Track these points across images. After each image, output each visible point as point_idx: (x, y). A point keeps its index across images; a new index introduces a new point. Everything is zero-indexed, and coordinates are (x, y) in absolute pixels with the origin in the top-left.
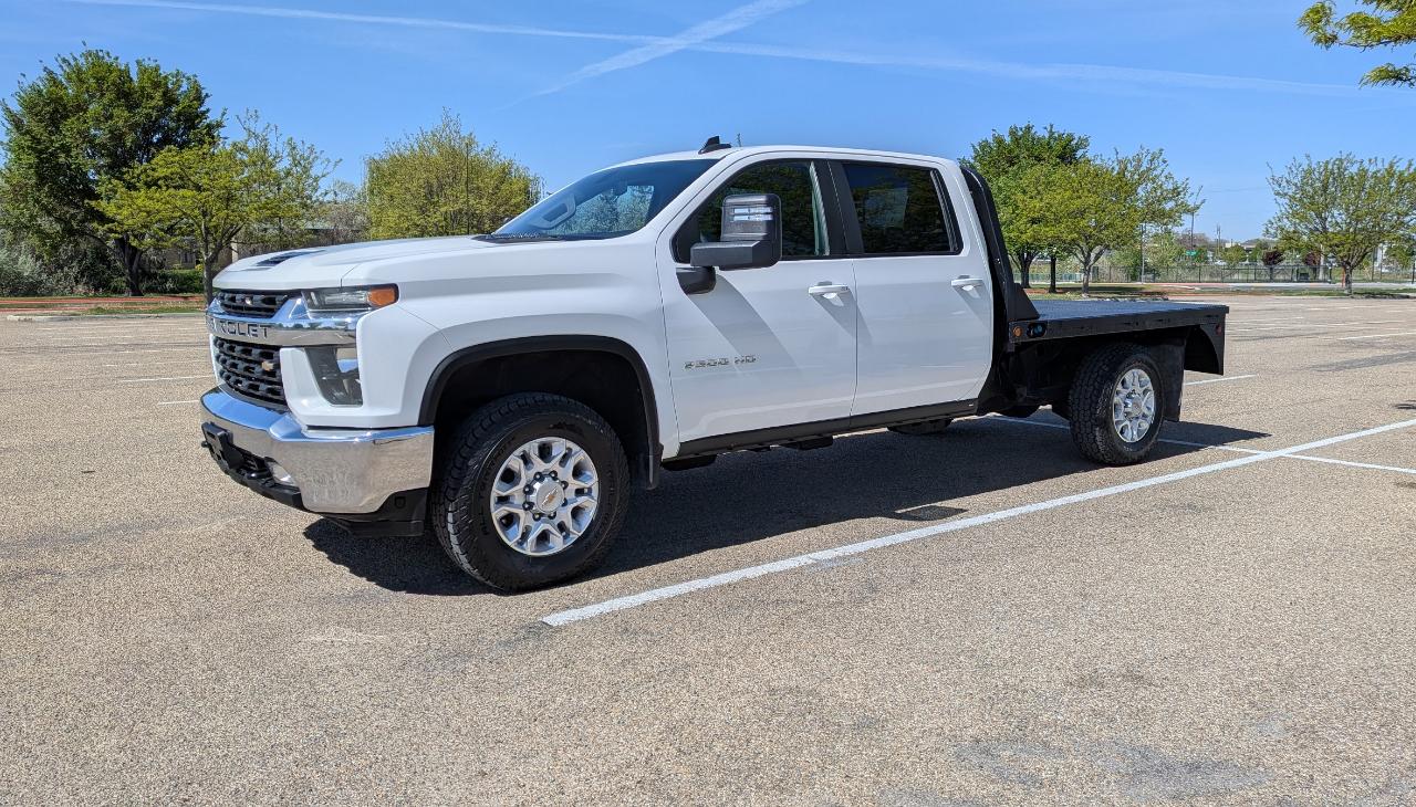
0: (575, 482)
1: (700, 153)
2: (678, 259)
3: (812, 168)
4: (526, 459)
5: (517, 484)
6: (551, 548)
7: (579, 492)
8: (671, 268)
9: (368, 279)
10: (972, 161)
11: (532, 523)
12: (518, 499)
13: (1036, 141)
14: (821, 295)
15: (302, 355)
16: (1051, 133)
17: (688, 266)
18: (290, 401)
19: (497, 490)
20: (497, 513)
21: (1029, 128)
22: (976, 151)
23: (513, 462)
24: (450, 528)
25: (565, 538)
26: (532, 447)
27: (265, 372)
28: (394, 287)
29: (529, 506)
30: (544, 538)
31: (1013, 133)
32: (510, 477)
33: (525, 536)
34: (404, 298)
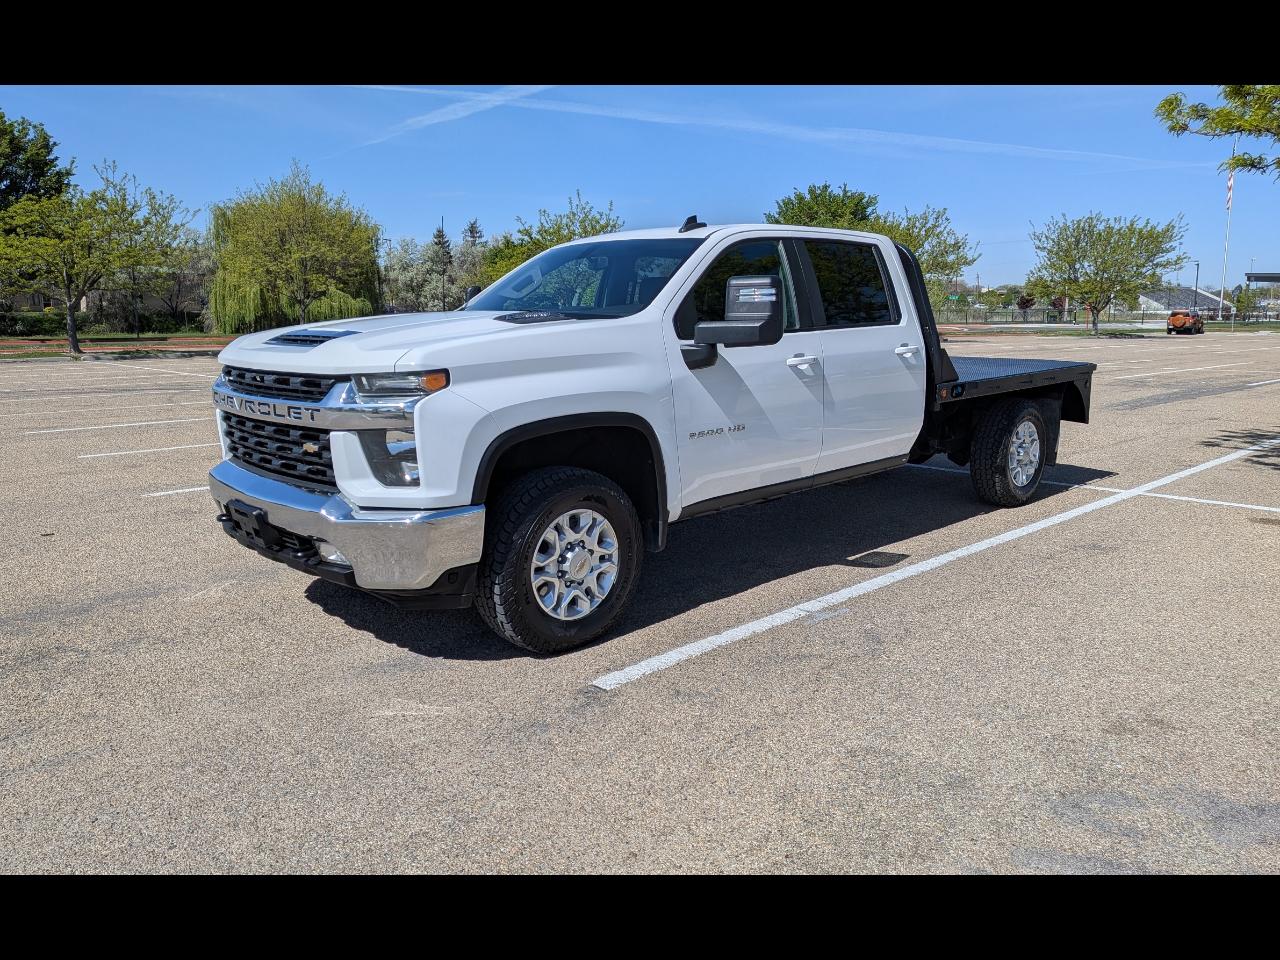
0: (600, 549)
1: (680, 231)
2: (681, 336)
3: (781, 247)
4: (558, 529)
5: (553, 555)
6: (579, 612)
7: (602, 559)
8: (677, 345)
9: (423, 365)
10: (777, 216)
11: (564, 590)
12: (552, 569)
13: (833, 199)
14: (796, 366)
15: (354, 439)
16: (845, 192)
17: (692, 342)
18: (340, 483)
19: (536, 561)
20: (536, 582)
21: (826, 187)
22: (780, 207)
23: (550, 535)
24: (497, 599)
25: (591, 601)
26: (564, 519)
27: (306, 453)
28: (446, 372)
29: (562, 574)
30: (574, 602)
31: (811, 191)
32: (546, 548)
33: (558, 604)
34: (458, 381)
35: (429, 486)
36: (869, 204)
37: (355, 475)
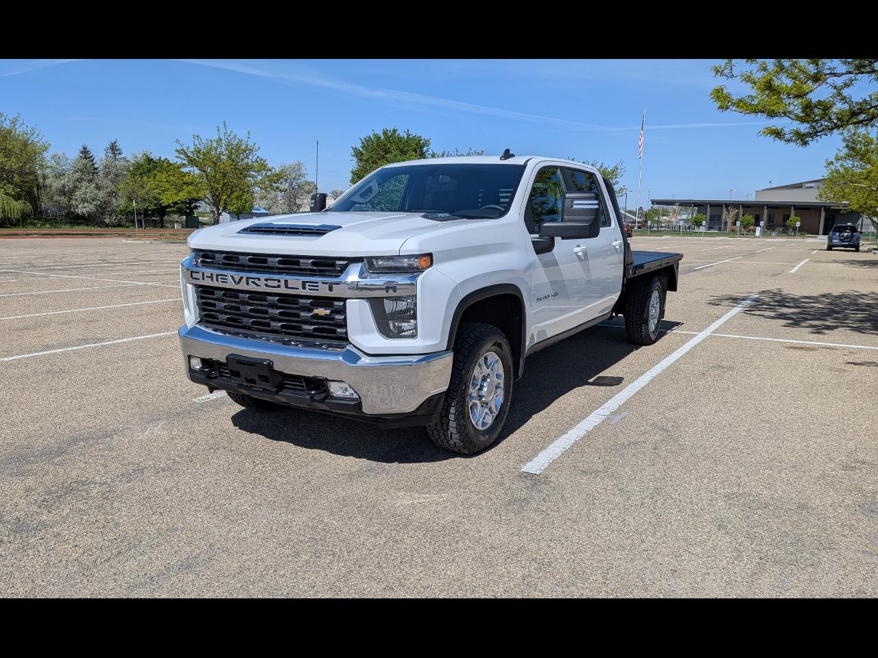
0: (496, 380)
2: (531, 232)
3: (559, 172)
4: (480, 366)
5: (477, 385)
6: (487, 424)
7: (497, 387)
8: (528, 238)
9: (420, 250)
10: (361, 149)
12: (477, 395)
13: (400, 139)
14: (578, 253)
15: (366, 305)
16: (408, 135)
17: (537, 236)
18: (351, 337)
19: (470, 390)
20: (470, 404)
21: (395, 131)
23: (477, 371)
25: (492, 416)
26: (482, 360)
28: (430, 255)
29: (481, 398)
30: (485, 417)
31: (385, 133)
32: (475, 381)
33: (479, 419)
34: (437, 263)
35: (424, 337)
36: (424, 145)
37: (365, 331)
